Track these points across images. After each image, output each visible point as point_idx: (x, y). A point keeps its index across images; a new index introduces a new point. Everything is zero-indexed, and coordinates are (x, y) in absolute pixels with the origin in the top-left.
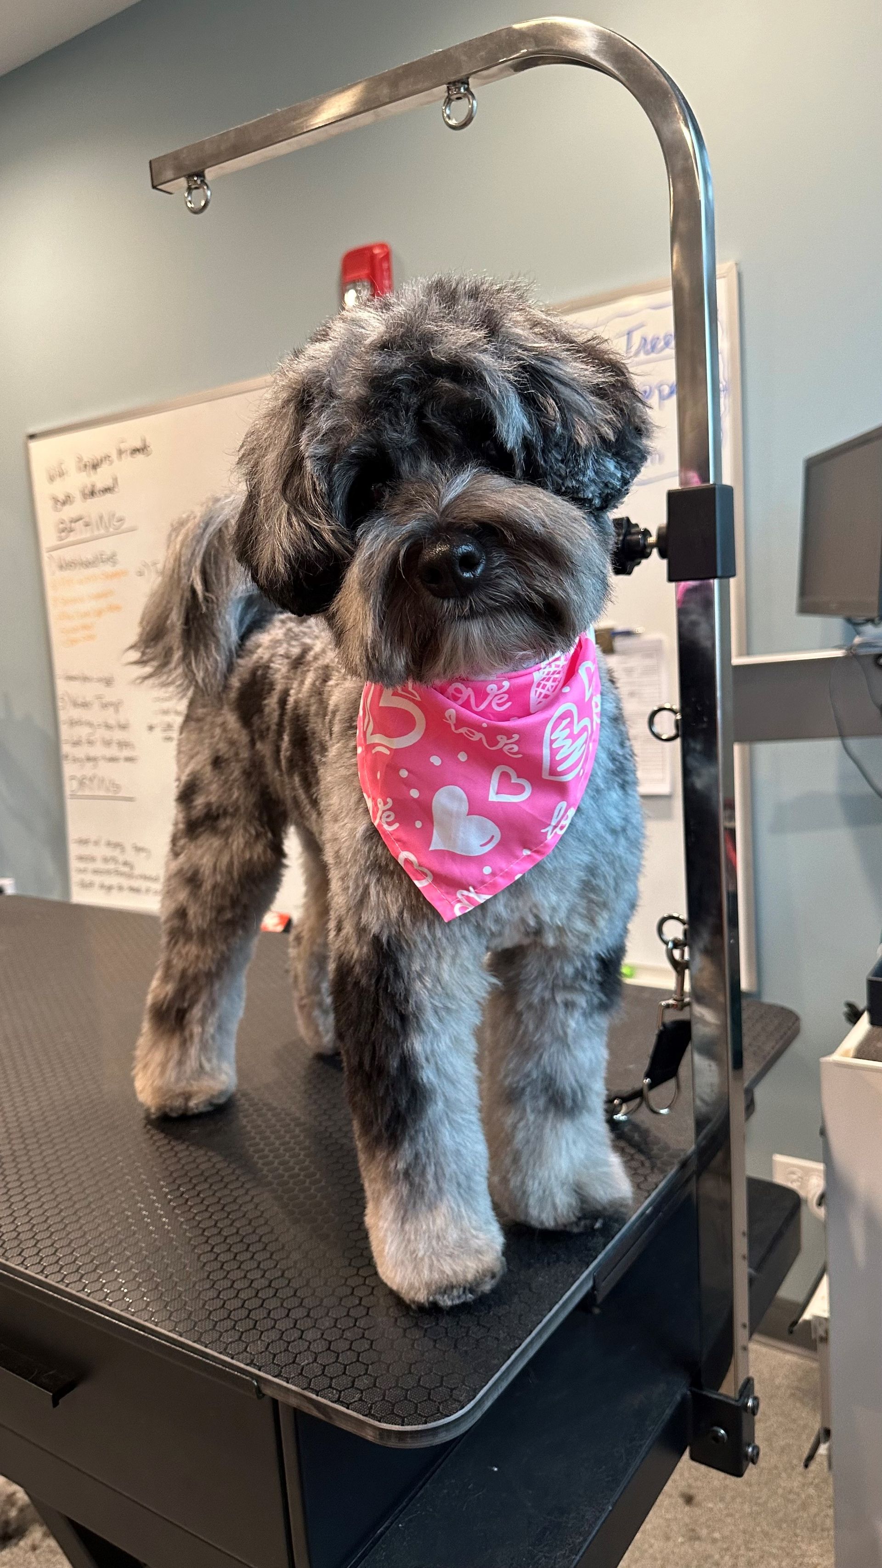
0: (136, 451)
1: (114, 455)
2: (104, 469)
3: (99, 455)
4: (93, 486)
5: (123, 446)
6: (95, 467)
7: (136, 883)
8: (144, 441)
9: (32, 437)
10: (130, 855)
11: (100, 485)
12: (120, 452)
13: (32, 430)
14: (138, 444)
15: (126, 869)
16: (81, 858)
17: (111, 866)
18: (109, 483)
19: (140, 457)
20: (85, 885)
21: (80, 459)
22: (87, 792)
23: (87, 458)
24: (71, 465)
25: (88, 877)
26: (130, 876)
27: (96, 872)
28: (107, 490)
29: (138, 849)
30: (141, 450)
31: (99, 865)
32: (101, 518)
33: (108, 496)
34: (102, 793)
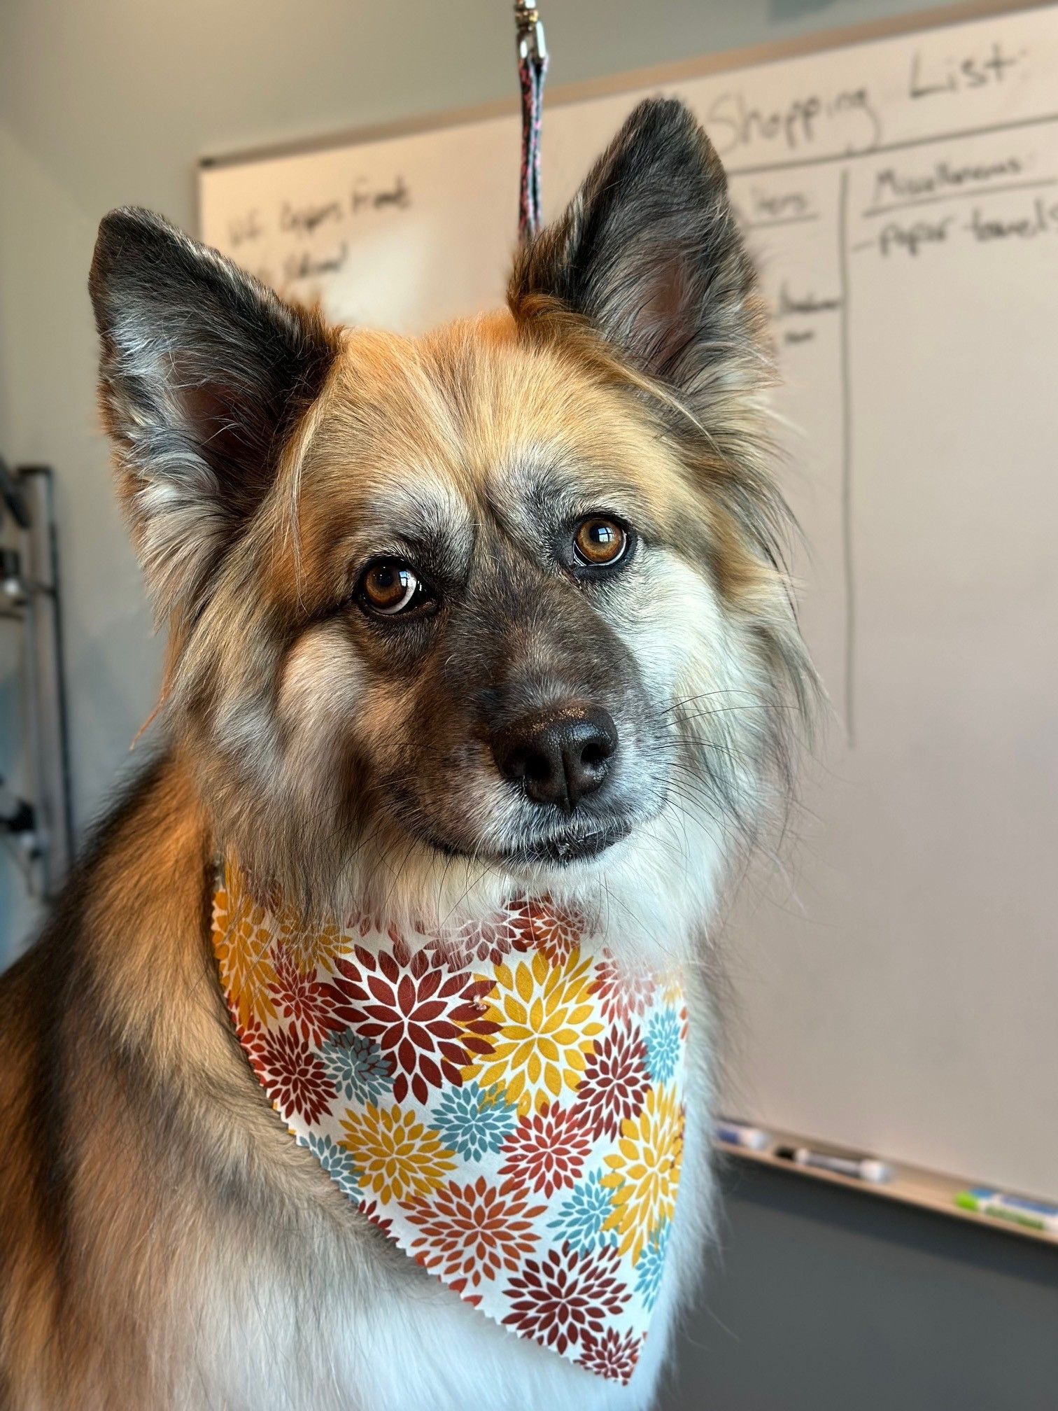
0: (385, 199)
1: (346, 205)
2: (326, 229)
3: (319, 203)
4: (306, 258)
5: (363, 189)
6: (312, 222)
8: (399, 181)
9: (207, 165)
11: (319, 256)
12: (357, 201)
13: (208, 151)
14: (389, 186)
18: (333, 253)
19: (390, 211)
21: (286, 208)
23: (298, 207)
24: (270, 219)
28: (333, 264)
30: (393, 198)
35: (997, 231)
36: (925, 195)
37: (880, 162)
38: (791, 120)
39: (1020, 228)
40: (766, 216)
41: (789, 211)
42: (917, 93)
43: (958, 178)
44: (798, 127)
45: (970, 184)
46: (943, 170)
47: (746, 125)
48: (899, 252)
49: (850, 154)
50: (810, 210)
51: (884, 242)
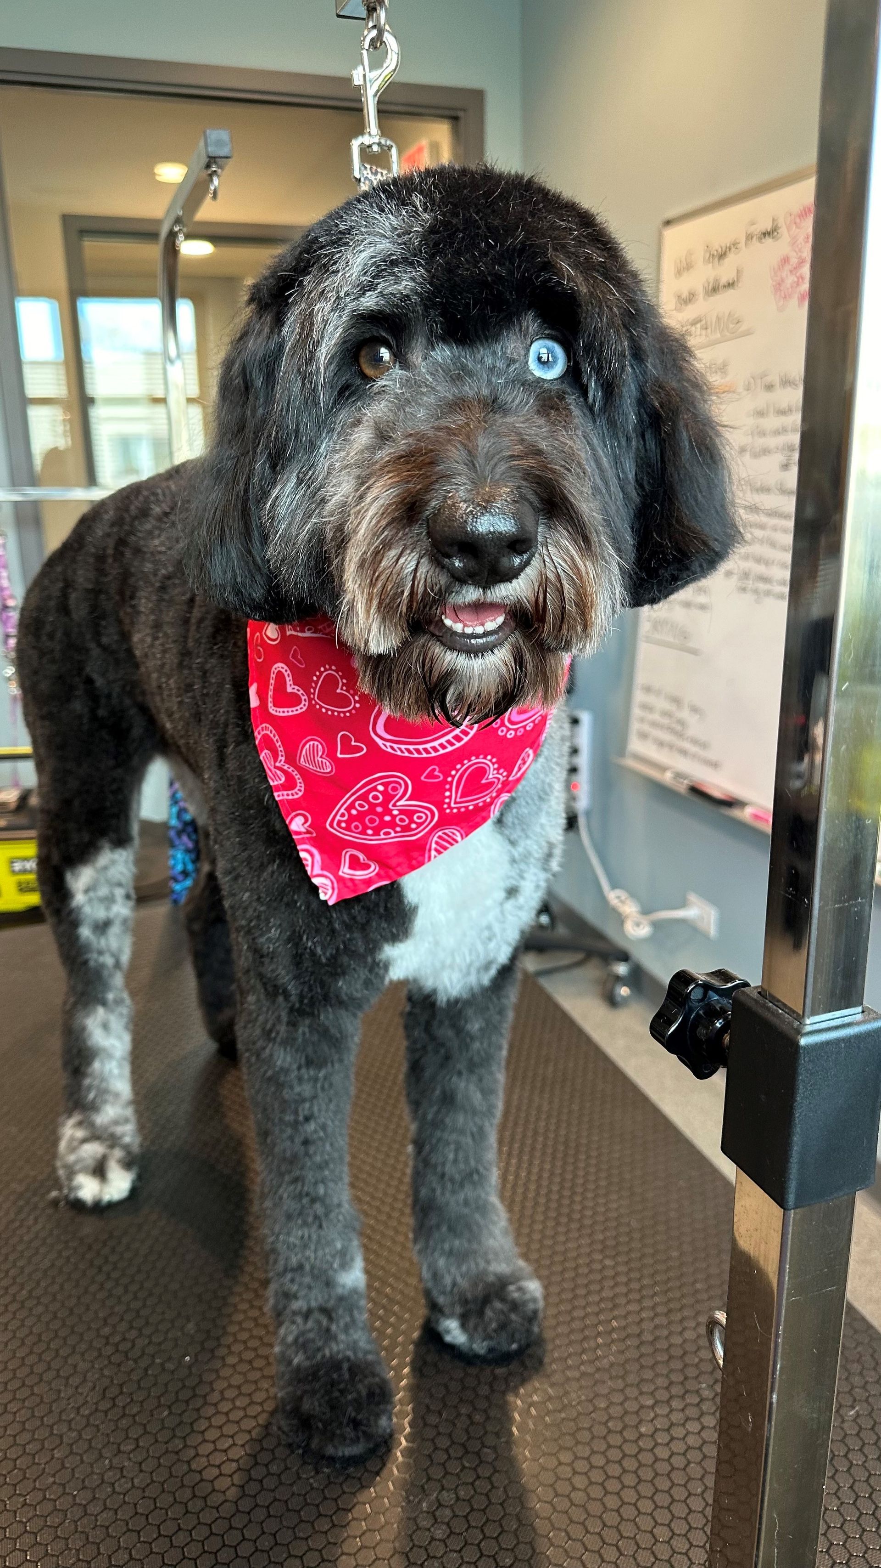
0: (766, 234)
1: (742, 242)
2: (731, 259)
3: (726, 242)
4: (717, 280)
5: (753, 230)
6: (722, 256)
7: (687, 745)
8: (774, 220)
9: (668, 223)
10: (685, 714)
11: (724, 281)
12: (749, 237)
13: (670, 214)
14: (769, 226)
15: (679, 728)
16: (642, 706)
17: (665, 721)
18: (733, 276)
19: (769, 241)
20: (643, 736)
21: (709, 248)
22: (657, 636)
23: (717, 245)
24: (699, 255)
25: (646, 728)
26: (680, 735)
27: (653, 724)
28: (730, 285)
29: (695, 710)
30: (770, 233)
31: (656, 717)
32: (718, 319)
33: (731, 292)
34: (670, 639)
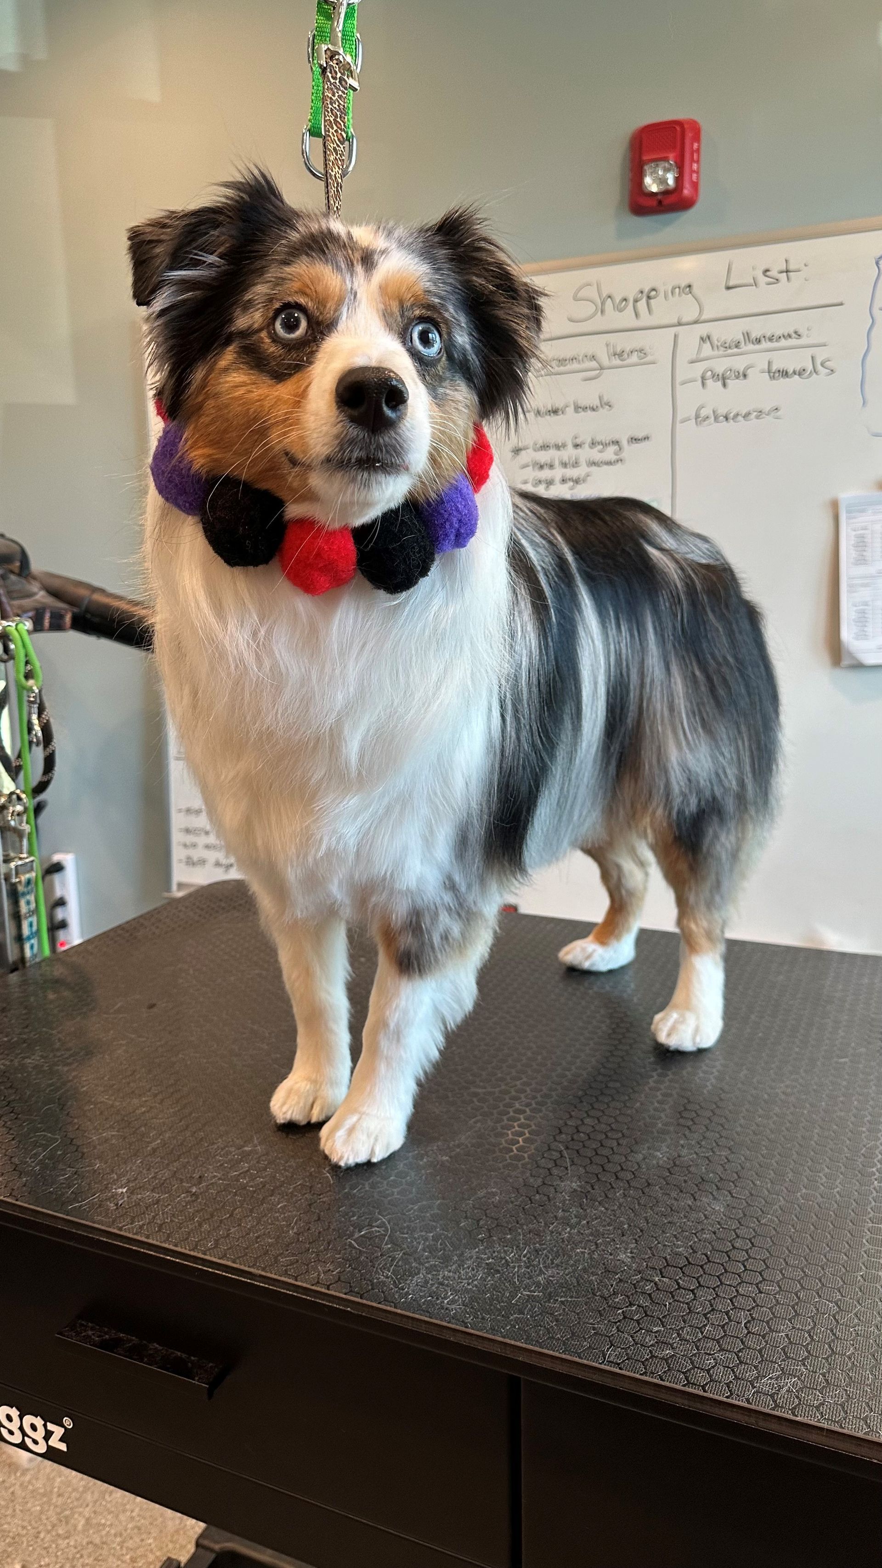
16: (188, 831)
20: (190, 862)
25: (196, 854)
27: (207, 847)
35: (785, 374)
36: (735, 350)
37: (702, 330)
38: (636, 301)
39: (801, 373)
40: (617, 362)
41: (634, 358)
42: (728, 288)
43: (758, 341)
44: (642, 305)
45: (765, 345)
46: (747, 335)
47: (603, 303)
48: (714, 386)
49: (680, 324)
50: (649, 358)
51: (703, 379)
